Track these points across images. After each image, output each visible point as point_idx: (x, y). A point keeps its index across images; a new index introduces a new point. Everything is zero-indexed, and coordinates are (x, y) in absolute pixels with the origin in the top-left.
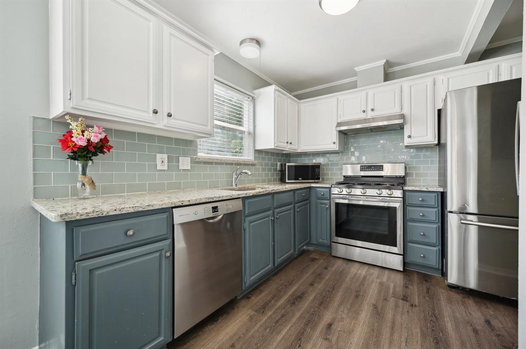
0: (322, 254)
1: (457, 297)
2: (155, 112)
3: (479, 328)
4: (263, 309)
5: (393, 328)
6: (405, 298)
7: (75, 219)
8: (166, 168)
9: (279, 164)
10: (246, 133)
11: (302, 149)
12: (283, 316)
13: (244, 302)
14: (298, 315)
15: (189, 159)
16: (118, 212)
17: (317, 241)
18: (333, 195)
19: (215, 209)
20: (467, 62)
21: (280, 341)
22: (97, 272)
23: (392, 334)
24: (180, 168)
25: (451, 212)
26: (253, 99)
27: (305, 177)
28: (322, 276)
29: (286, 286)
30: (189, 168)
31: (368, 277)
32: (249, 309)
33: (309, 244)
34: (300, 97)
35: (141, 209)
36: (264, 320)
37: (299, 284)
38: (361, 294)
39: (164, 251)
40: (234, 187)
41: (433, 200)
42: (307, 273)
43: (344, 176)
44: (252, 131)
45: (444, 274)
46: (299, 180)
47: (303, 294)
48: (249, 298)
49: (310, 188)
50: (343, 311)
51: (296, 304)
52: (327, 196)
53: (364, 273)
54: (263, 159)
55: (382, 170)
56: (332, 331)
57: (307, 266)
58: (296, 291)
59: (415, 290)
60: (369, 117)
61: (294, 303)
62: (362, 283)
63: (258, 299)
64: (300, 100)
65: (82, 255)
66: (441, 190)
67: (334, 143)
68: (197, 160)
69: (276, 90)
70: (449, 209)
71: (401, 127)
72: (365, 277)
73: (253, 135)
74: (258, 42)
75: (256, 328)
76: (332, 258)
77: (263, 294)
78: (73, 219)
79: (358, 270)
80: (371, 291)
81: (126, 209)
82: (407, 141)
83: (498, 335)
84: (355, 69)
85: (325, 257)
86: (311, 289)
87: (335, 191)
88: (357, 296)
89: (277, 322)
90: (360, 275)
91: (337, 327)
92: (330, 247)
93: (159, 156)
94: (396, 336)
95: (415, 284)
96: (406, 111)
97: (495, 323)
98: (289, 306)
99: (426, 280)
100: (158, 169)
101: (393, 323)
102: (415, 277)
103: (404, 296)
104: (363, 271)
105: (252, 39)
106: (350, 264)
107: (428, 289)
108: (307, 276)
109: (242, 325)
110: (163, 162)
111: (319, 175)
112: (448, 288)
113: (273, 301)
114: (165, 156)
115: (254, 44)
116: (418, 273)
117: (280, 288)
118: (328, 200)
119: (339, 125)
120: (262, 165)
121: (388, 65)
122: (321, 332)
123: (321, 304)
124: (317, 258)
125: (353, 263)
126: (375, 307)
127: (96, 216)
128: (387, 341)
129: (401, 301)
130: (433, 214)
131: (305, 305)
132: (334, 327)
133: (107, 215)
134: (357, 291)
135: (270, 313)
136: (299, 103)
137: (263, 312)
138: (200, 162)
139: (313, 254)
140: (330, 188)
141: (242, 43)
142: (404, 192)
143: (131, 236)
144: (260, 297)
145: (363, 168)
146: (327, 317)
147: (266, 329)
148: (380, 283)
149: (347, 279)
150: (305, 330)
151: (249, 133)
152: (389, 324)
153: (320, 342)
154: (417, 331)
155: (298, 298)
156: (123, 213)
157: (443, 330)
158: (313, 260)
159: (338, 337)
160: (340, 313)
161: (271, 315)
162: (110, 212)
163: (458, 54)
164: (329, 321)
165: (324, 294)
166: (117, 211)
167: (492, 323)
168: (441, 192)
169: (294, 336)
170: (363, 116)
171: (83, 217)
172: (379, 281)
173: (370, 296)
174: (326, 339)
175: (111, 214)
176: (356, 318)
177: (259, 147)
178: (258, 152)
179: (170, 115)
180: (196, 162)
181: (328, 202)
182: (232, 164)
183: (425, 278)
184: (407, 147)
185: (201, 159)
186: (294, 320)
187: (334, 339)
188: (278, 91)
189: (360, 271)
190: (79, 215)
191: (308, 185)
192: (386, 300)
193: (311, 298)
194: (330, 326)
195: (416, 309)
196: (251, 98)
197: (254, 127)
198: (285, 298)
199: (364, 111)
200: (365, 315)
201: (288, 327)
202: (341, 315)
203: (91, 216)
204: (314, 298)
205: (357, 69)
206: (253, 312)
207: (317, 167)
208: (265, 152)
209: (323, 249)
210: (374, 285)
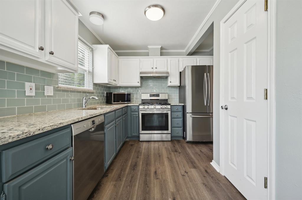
0: (135, 141)
1: (190, 145)
2: (42, 49)
3: (200, 154)
4: (119, 178)
5: (178, 164)
6: (176, 151)
7: (8, 142)
8: (34, 94)
9: (105, 92)
10: (87, 71)
11: (120, 84)
12: (132, 177)
13: (105, 179)
14: (139, 174)
15: (52, 87)
16: (41, 132)
17: (131, 135)
18: (140, 109)
19: (93, 122)
20: (188, 55)
21: (138, 189)
22: (24, 187)
23: (179, 166)
24: (45, 95)
25: (187, 113)
26: (92, 50)
27: (123, 100)
28: (140, 152)
29: (125, 162)
30: (52, 94)
31: (160, 147)
32: (111, 182)
33: (128, 137)
34: (119, 54)
35: (56, 127)
36: (123, 183)
37: (131, 159)
38: (161, 154)
39: (69, 157)
40: (84, 107)
41: (180, 109)
42: (132, 152)
43: (142, 100)
44: (91, 71)
45: (184, 138)
46: (119, 102)
47: (136, 163)
48: (107, 176)
49: (127, 106)
50: (157, 164)
51: (135, 169)
52: (137, 110)
53: (157, 145)
54: (98, 89)
55: (159, 97)
56: (158, 174)
57: (130, 149)
58: (132, 163)
59: (177, 146)
60: (154, 71)
61: (134, 169)
62: (159, 150)
63: (113, 174)
64: (119, 56)
65: (12, 175)
66: (183, 104)
67: (138, 82)
68: (59, 89)
69: (108, 48)
70: (187, 112)
71: (166, 78)
72: (158, 147)
73: (92, 73)
74: (103, 16)
75: (121, 189)
76: (140, 143)
77: (115, 171)
78: (6, 143)
79: (154, 145)
80: (163, 152)
81: (46, 128)
82: (169, 84)
83: (205, 154)
84: (148, 46)
85: (137, 143)
86: (139, 159)
87: (141, 107)
88: (160, 156)
89: (131, 181)
90: (156, 146)
91: (159, 172)
92: (139, 137)
93: (27, 84)
94: (180, 167)
95: (177, 145)
96: (169, 71)
97: (203, 151)
98: (132, 171)
99: (179, 142)
100: (26, 95)
101: (177, 162)
102: (176, 142)
103: (175, 150)
104: (156, 145)
105: (99, 14)
106: (150, 143)
107: (181, 145)
108: (133, 154)
109: (112, 192)
110: (31, 89)
111: (130, 99)
112: (186, 143)
113: (123, 173)
114: (33, 85)
115: (101, 17)
116: (176, 140)
117: (122, 164)
118: (137, 112)
119: (141, 73)
120: (97, 93)
121: (162, 49)
122: (154, 177)
123: (147, 164)
124: (133, 144)
125: (151, 142)
126: (168, 158)
127: (25, 137)
128: (178, 169)
129: (175, 153)
130: (180, 114)
131: (140, 167)
132: (157, 172)
133: (34, 134)
134: (158, 154)
135: (125, 179)
136: (118, 58)
137: (120, 180)
138: (60, 91)
139: (130, 142)
140: (138, 106)
141: (91, 13)
142: (171, 106)
143: (51, 149)
144: (114, 173)
145: (151, 96)
146: (153, 170)
147: (127, 187)
148: (165, 148)
149: (152, 150)
150: (146, 179)
151: (89, 72)
152: (176, 163)
153: (155, 181)
154: (185, 162)
155: (134, 166)
156: (44, 131)
157: (192, 158)
158: (132, 145)
159: (161, 176)
160: (157, 165)
161: (126, 179)
162: (35, 132)
163: (184, 51)
164: (154, 171)
165: (146, 160)
166: (41, 130)
167: (202, 151)
168: (183, 105)
169: (143, 184)
170: (151, 70)
171: (15, 139)
172: (164, 147)
173: (164, 155)
174: (157, 179)
175: (36, 133)
176: (164, 165)
177: (96, 82)
178: (95, 85)
179: (52, 53)
180: (57, 90)
181: (137, 113)
182: (80, 92)
183: (178, 141)
184: (169, 87)
185: (62, 88)
186: (139, 177)
187: (160, 177)
188: (110, 49)
189: (155, 145)
190: (11, 137)
191: (126, 105)
192: (170, 154)
193: (141, 163)
194: (156, 172)
195: (181, 154)
196: (91, 50)
197: (93, 69)
198: (128, 168)
199: (152, 68)
200: (166, 163)
201: (138, 181)
202: (158, 166)
203: (21, 137)
204: (142, 163)
205: (149, 47)
206: (115, 182)
207: (129, 95)
208: (99, 85)
209: (134, 139)
210: (163, 149)
